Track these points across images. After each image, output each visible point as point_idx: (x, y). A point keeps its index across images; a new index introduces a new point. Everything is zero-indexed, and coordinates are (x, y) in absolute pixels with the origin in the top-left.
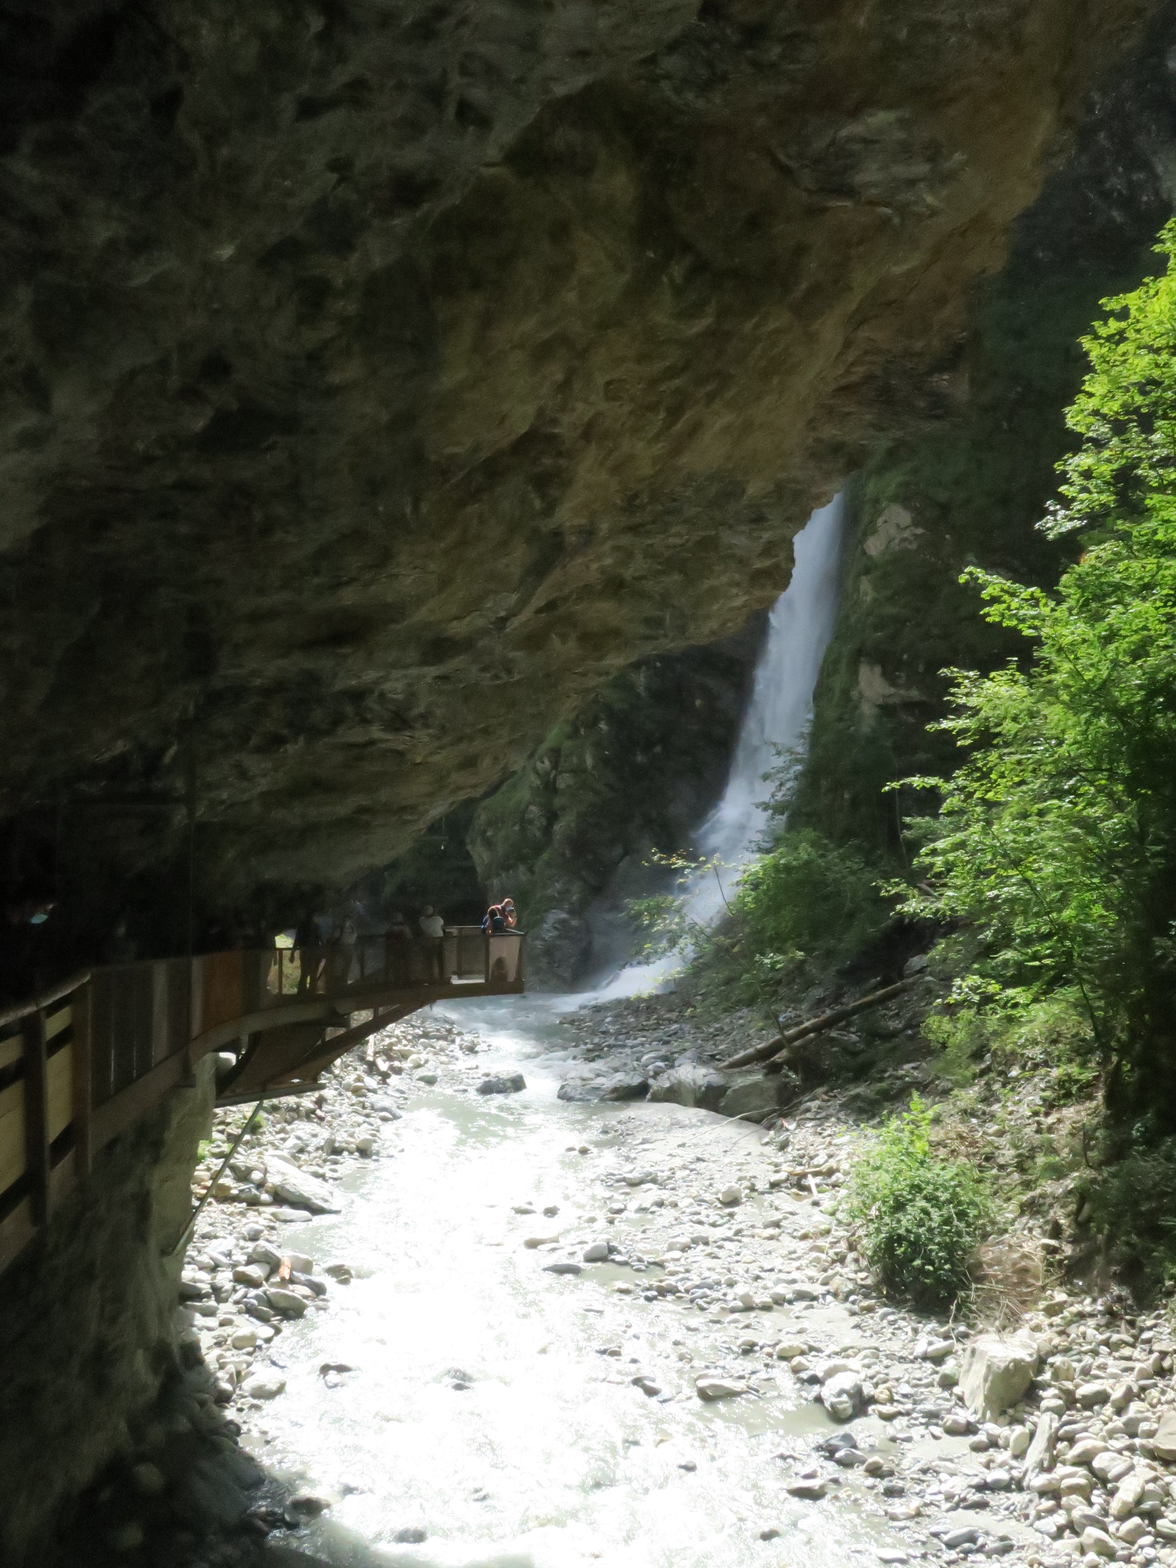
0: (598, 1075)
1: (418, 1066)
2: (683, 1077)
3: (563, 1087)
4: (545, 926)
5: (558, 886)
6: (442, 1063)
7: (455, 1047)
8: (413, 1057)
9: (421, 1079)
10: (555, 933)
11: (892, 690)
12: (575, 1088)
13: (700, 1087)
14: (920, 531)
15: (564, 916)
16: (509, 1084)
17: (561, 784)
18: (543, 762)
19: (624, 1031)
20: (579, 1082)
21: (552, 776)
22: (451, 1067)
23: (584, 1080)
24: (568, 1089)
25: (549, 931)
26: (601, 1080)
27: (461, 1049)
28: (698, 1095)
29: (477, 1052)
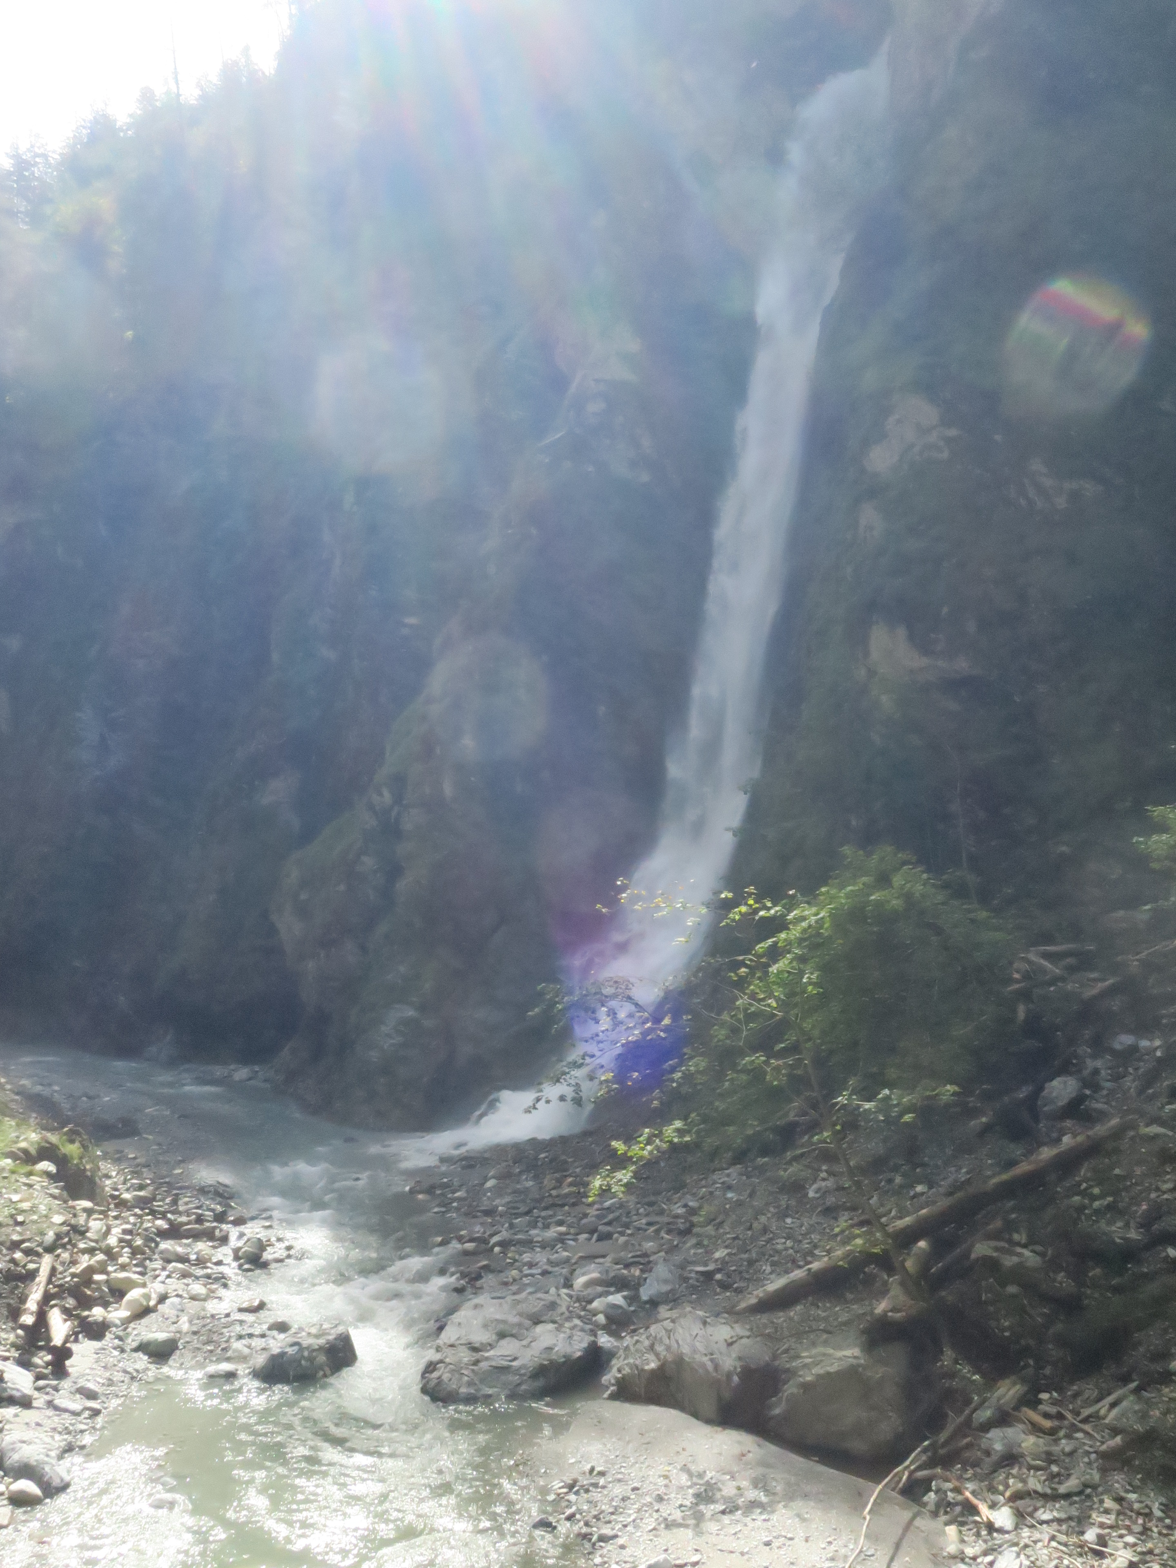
0: (502, 1335)
1: (143, 1312)
2: (686, 1350)
3: (431, 1367)
4: (383, 1028)
5: (402, 969)
6: (193, 1298)
7: (225, 1253)
8: (134, 1294)
9: (143, 1348)
10: (399, 1039)
11: (925, 661)
12: (457, 1370)
13: (729, 1375)
14: (953, 432)
15: (411, 1013)
16: (322, 1358)
17: (407, 825)
18: (380, 794)
19: (523, 1209)
20: (466, 1356)
21: (394, 814)
22: (212, 1307)
23: (475, 1349)
24: (443, 1373)
25: (389, 1036)
26: (508, 1347)
27: (237, 1258)
28: (727, 1395)
29: (265, 1265)
